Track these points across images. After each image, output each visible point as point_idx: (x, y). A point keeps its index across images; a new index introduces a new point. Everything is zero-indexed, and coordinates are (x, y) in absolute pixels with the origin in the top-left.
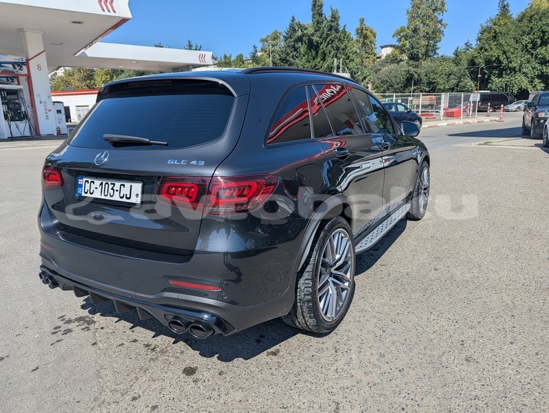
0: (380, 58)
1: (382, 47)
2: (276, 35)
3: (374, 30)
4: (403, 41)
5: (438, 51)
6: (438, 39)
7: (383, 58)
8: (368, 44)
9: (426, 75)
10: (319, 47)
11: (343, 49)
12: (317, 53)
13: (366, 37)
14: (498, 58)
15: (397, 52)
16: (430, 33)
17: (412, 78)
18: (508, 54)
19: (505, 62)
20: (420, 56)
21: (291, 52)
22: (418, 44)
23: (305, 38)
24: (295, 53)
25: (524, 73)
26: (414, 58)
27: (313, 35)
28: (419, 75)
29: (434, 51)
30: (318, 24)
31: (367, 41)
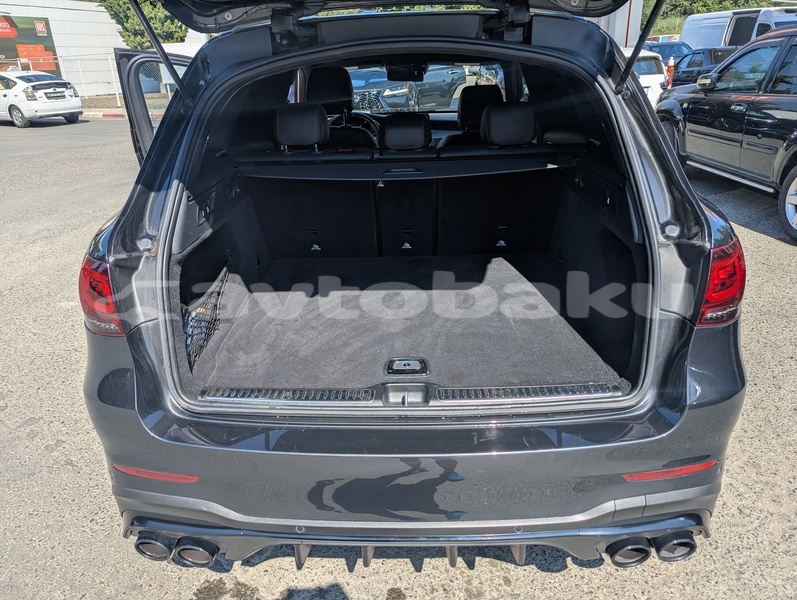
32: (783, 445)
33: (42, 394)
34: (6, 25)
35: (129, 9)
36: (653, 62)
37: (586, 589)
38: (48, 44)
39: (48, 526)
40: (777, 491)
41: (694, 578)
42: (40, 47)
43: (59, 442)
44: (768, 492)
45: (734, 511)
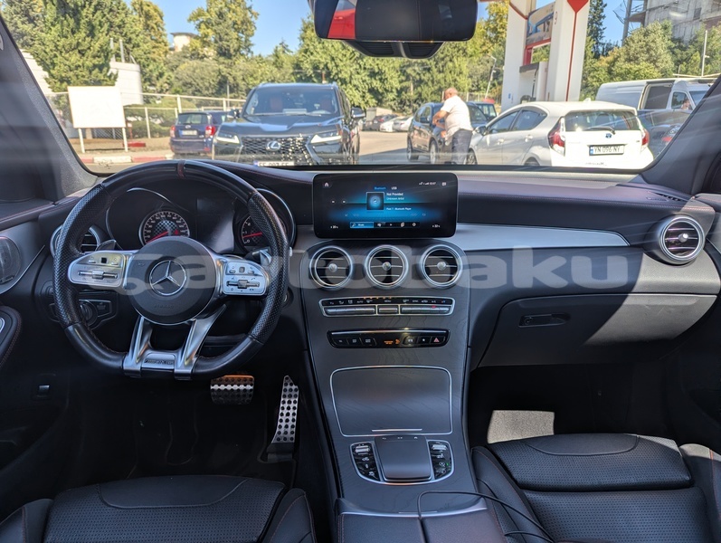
0: (172, 49)
1: (175, 35)
3: (160, 9)
4: (204, 30)
5: (252, 49)
6: (250, 33)
7: (179, 49)
8: (153, 28)
9: (243, 79)
10: (78, 12)
11: (119, 26)
12: (78, 22)
13: (148, 16)
14: (326, 65)
15: (198, 44)
16: (239, 22)
17: (225, 82)
18: (337, 61)
19: (335, 71)
20: (232, 51)
22: (227, 34)
25: (355, 86)
26: (224, 53)
28: (234, 78)
29: (248, 47)
31: (151, 23)
35: (56, 56)
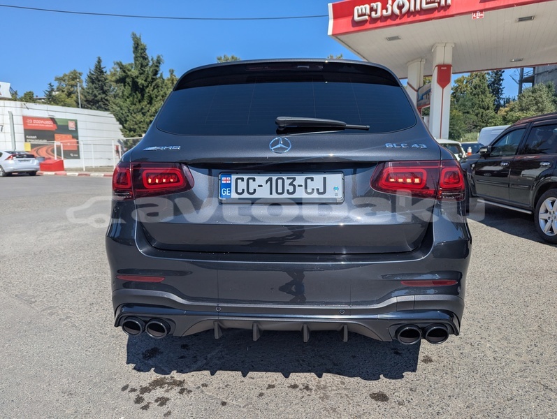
2: (75, 75)
21: (99, 94)
23: (128, 80)
24: (104, 96)
27: (137, 77)
30: (142, 67)
32: (526, 331)
33: (58, 296)
34: (51, 122)
35: (128, 116)
36: (456, 147)
37: (392, 388)
38: (75, 135)
39: (59, 352)
40: (519, 351)
41: (461, 385)
42: (70, 136)
43: (67, 317)
44: (513, 351)
45: (491, 358)
